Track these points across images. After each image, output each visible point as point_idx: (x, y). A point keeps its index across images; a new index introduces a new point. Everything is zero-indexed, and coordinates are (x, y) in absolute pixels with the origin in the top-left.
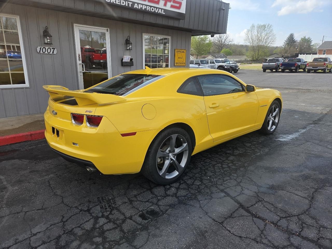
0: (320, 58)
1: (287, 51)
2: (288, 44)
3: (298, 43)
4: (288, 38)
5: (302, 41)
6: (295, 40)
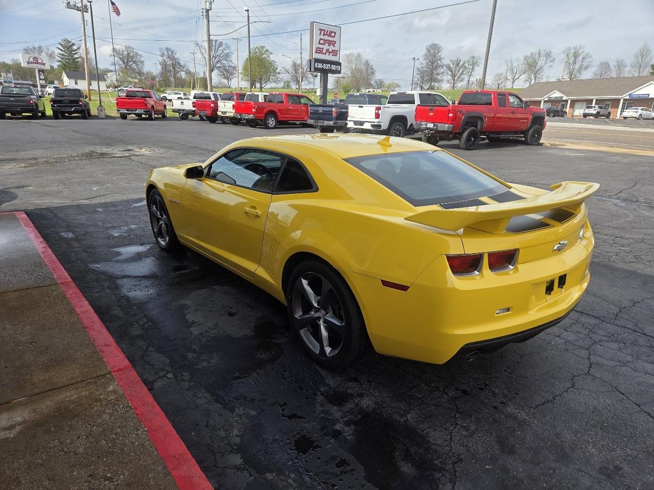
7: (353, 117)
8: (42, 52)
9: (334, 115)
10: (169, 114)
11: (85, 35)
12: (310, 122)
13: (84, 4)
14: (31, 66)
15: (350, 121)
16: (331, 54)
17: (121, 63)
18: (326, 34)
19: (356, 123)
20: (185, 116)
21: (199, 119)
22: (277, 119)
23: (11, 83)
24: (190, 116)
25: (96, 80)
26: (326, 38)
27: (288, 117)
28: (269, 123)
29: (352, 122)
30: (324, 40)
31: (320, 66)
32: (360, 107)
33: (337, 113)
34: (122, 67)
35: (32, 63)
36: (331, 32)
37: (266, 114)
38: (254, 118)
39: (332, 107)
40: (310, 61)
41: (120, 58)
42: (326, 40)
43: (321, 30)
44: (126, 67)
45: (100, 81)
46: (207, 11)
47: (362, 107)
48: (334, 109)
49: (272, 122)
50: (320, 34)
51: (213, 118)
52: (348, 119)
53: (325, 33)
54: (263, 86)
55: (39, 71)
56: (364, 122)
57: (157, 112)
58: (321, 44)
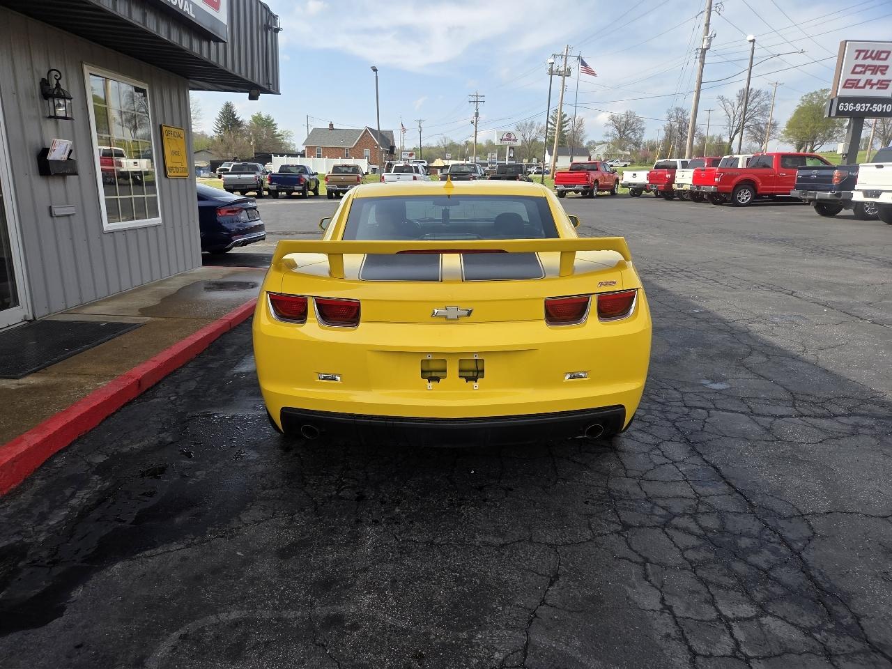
0: (346, 166)
1: (231, 145)
2: (224, 127)
3: (247, 126)
4: (222, 113)
5: (256, 122)
6: (240, 120)
7: (865, 184)
8: (533, 127)
9: (836, 181)
10: (620, 191)
11: (562, 103)
12: (795, 193)
13: (567, 67)
14: (504, 143)
15: (858, 190)
16: (875, 87)
17: (617, 132)
18: (870, 56)
19: (867, 193)
20: (637, 191)
21: (654, 196)
22: (756, 191)
23: (495, 163)
24: (644, 192)
25: (568, 155)
26: (869, 62)
27: (776, 189)
28: (740, 198)
29: (861, 192)
30: (863, 66)
31: (850, 107)
32: (878, 167)
33: (841, 178)
34: (616, 138)
35: (505, 140)
36: (879, 53)
37: (737, 186)
38: (716, 191)
39: (834, 168)
40: (832, 100)
41: (616, 127)
42: (868, 66)
43: (860, 52)
44: (621, 138)
45: (576, 155)
46: (704, 51)
47: (882, 167)
48: (836, 172)
49: (745, 196)
50: (857, 58)
51: (668, 193)
52: (857, 187)
53: (869, 54)
54: (814, 149)
55: (510, 148)
56: (882, 191)
57: (602, 188)
58: (857, 73)
